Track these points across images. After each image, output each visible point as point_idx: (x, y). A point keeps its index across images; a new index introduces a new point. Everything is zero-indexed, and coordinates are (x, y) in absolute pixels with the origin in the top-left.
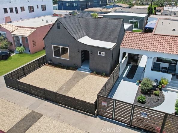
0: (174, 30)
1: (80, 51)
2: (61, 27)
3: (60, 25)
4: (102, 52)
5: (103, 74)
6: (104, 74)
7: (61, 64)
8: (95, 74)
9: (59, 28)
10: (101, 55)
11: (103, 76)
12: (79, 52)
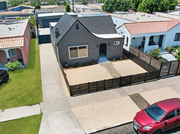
0: (138, 19)
1: (99, 45)
3: (79, 25)
4: (117, 42)
6: (121, 58)
7: (78, 63)
8: (115, 61)
10: (117, 44)
11: (121, 60)
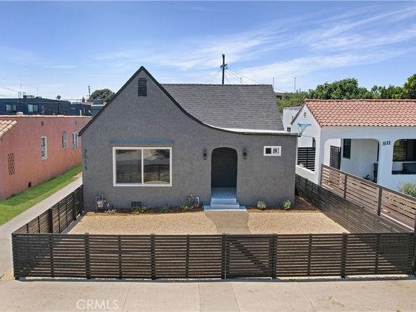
1: (210, 153)
2: (149, 91)
3: (149, 84)
5: (285, 206)
6: (287, 204)
7: (139, 204)
8: (263, 209)
9: (142, 92)
10: (273, 154)
11: (287, 210)
12: (205, 155)
